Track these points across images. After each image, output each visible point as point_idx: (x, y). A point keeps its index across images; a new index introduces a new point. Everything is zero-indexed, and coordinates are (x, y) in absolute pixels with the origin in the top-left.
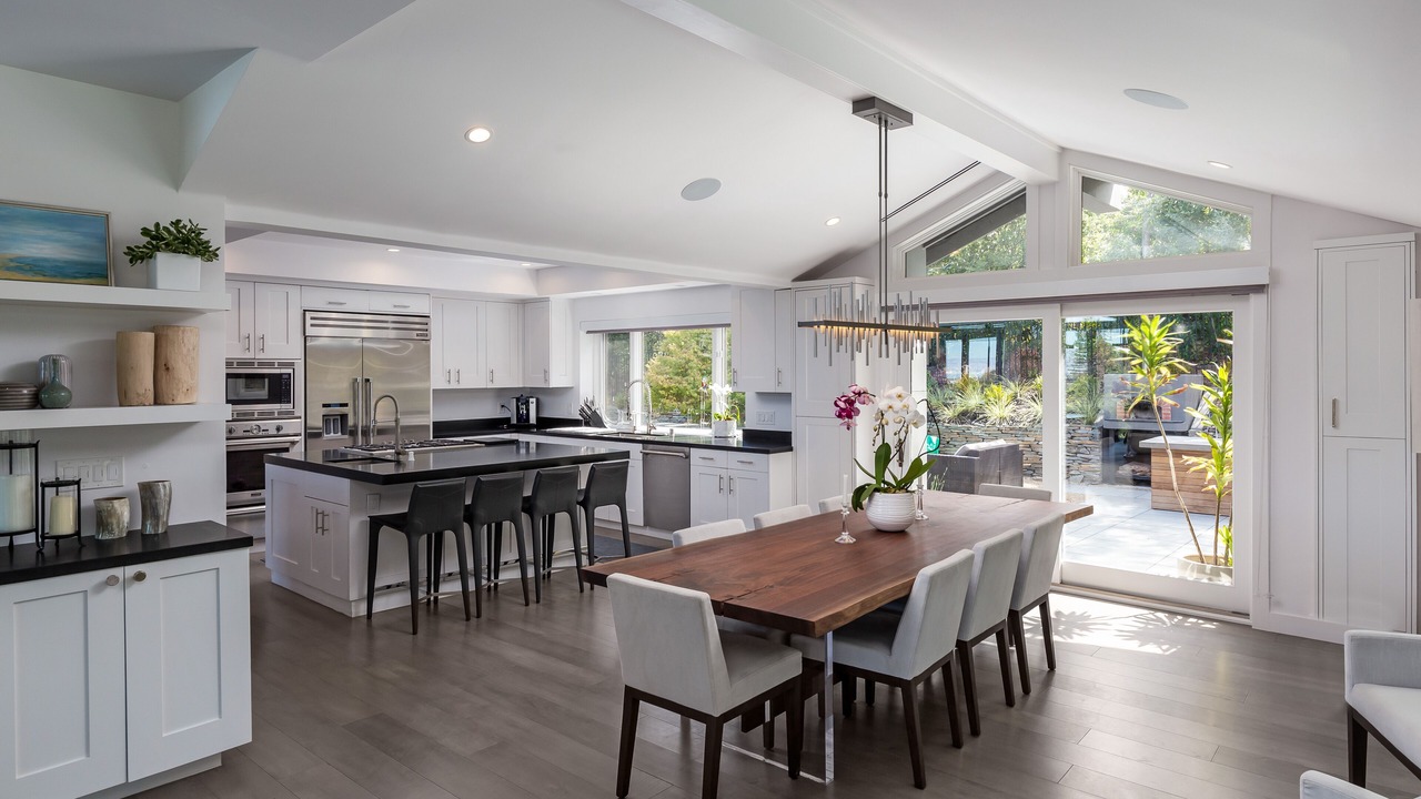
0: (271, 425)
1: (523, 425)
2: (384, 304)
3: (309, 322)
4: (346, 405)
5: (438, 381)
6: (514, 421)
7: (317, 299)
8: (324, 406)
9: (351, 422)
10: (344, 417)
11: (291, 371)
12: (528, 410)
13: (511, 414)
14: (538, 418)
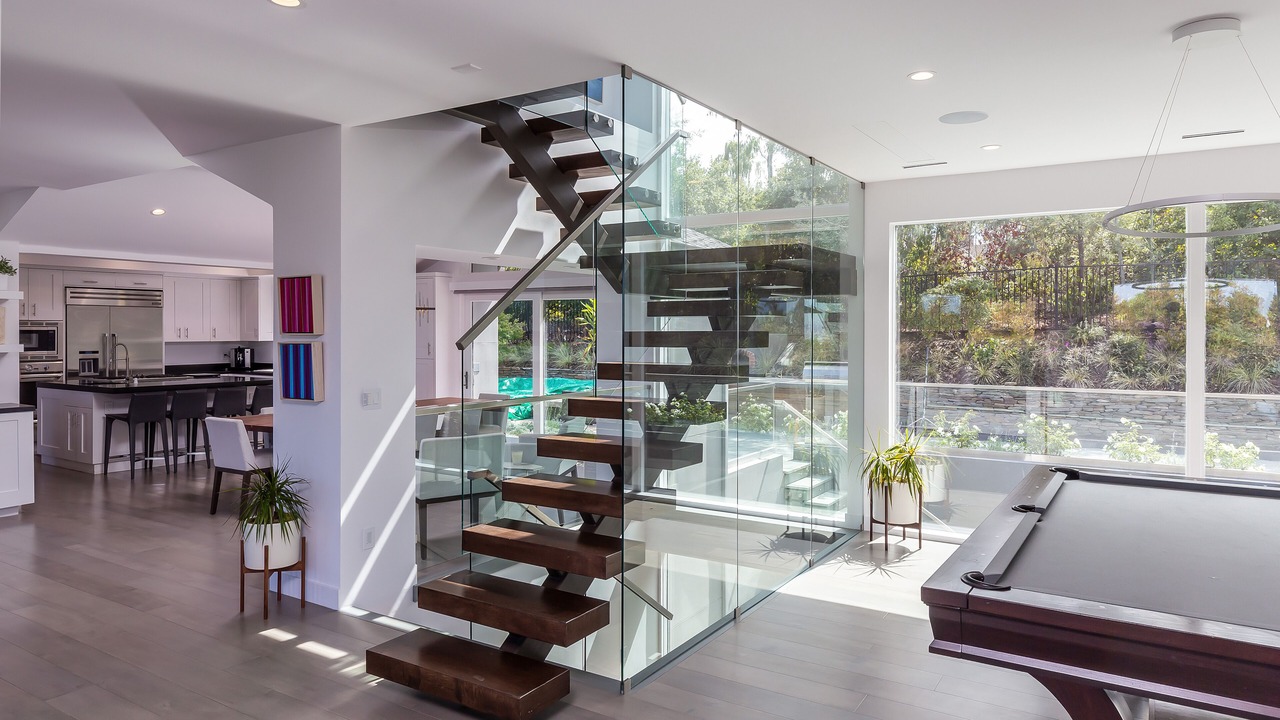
0: (40, 365)
1: (239, 367)
2: (128, 283)
3: (69, 295)
4: (97, 352)
5: (169, 335)
6: (233, 366)
7: (75, 280)
8: (81, 353)
9: (101, 366)
10: (96, 361)
11: (55, 329)
12: (243, 357)
13: (231, 361)
14: (252, 363)
